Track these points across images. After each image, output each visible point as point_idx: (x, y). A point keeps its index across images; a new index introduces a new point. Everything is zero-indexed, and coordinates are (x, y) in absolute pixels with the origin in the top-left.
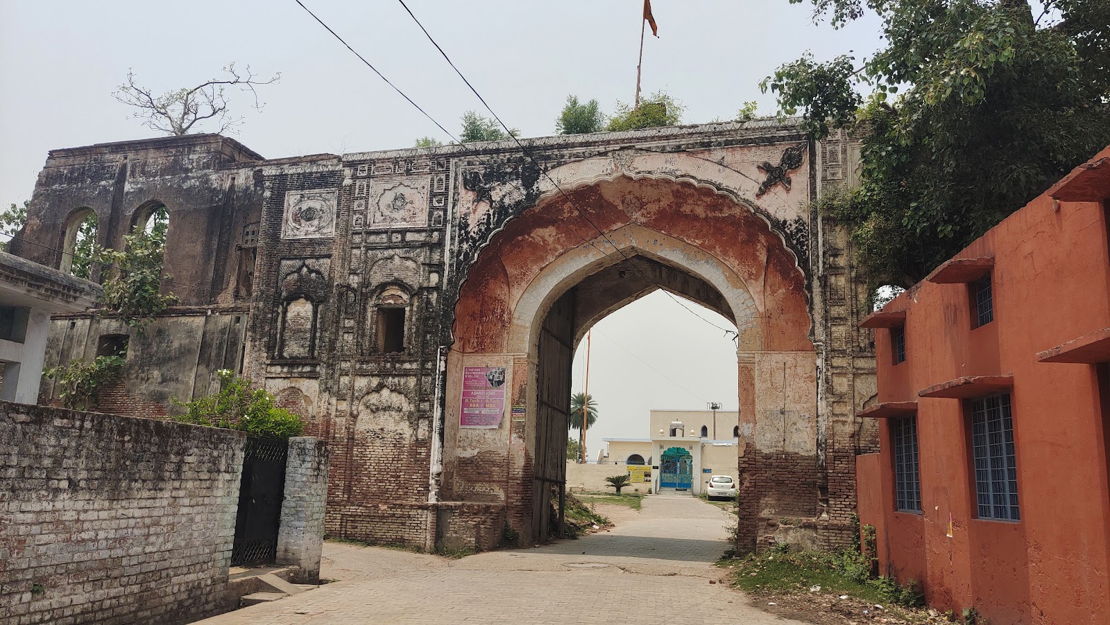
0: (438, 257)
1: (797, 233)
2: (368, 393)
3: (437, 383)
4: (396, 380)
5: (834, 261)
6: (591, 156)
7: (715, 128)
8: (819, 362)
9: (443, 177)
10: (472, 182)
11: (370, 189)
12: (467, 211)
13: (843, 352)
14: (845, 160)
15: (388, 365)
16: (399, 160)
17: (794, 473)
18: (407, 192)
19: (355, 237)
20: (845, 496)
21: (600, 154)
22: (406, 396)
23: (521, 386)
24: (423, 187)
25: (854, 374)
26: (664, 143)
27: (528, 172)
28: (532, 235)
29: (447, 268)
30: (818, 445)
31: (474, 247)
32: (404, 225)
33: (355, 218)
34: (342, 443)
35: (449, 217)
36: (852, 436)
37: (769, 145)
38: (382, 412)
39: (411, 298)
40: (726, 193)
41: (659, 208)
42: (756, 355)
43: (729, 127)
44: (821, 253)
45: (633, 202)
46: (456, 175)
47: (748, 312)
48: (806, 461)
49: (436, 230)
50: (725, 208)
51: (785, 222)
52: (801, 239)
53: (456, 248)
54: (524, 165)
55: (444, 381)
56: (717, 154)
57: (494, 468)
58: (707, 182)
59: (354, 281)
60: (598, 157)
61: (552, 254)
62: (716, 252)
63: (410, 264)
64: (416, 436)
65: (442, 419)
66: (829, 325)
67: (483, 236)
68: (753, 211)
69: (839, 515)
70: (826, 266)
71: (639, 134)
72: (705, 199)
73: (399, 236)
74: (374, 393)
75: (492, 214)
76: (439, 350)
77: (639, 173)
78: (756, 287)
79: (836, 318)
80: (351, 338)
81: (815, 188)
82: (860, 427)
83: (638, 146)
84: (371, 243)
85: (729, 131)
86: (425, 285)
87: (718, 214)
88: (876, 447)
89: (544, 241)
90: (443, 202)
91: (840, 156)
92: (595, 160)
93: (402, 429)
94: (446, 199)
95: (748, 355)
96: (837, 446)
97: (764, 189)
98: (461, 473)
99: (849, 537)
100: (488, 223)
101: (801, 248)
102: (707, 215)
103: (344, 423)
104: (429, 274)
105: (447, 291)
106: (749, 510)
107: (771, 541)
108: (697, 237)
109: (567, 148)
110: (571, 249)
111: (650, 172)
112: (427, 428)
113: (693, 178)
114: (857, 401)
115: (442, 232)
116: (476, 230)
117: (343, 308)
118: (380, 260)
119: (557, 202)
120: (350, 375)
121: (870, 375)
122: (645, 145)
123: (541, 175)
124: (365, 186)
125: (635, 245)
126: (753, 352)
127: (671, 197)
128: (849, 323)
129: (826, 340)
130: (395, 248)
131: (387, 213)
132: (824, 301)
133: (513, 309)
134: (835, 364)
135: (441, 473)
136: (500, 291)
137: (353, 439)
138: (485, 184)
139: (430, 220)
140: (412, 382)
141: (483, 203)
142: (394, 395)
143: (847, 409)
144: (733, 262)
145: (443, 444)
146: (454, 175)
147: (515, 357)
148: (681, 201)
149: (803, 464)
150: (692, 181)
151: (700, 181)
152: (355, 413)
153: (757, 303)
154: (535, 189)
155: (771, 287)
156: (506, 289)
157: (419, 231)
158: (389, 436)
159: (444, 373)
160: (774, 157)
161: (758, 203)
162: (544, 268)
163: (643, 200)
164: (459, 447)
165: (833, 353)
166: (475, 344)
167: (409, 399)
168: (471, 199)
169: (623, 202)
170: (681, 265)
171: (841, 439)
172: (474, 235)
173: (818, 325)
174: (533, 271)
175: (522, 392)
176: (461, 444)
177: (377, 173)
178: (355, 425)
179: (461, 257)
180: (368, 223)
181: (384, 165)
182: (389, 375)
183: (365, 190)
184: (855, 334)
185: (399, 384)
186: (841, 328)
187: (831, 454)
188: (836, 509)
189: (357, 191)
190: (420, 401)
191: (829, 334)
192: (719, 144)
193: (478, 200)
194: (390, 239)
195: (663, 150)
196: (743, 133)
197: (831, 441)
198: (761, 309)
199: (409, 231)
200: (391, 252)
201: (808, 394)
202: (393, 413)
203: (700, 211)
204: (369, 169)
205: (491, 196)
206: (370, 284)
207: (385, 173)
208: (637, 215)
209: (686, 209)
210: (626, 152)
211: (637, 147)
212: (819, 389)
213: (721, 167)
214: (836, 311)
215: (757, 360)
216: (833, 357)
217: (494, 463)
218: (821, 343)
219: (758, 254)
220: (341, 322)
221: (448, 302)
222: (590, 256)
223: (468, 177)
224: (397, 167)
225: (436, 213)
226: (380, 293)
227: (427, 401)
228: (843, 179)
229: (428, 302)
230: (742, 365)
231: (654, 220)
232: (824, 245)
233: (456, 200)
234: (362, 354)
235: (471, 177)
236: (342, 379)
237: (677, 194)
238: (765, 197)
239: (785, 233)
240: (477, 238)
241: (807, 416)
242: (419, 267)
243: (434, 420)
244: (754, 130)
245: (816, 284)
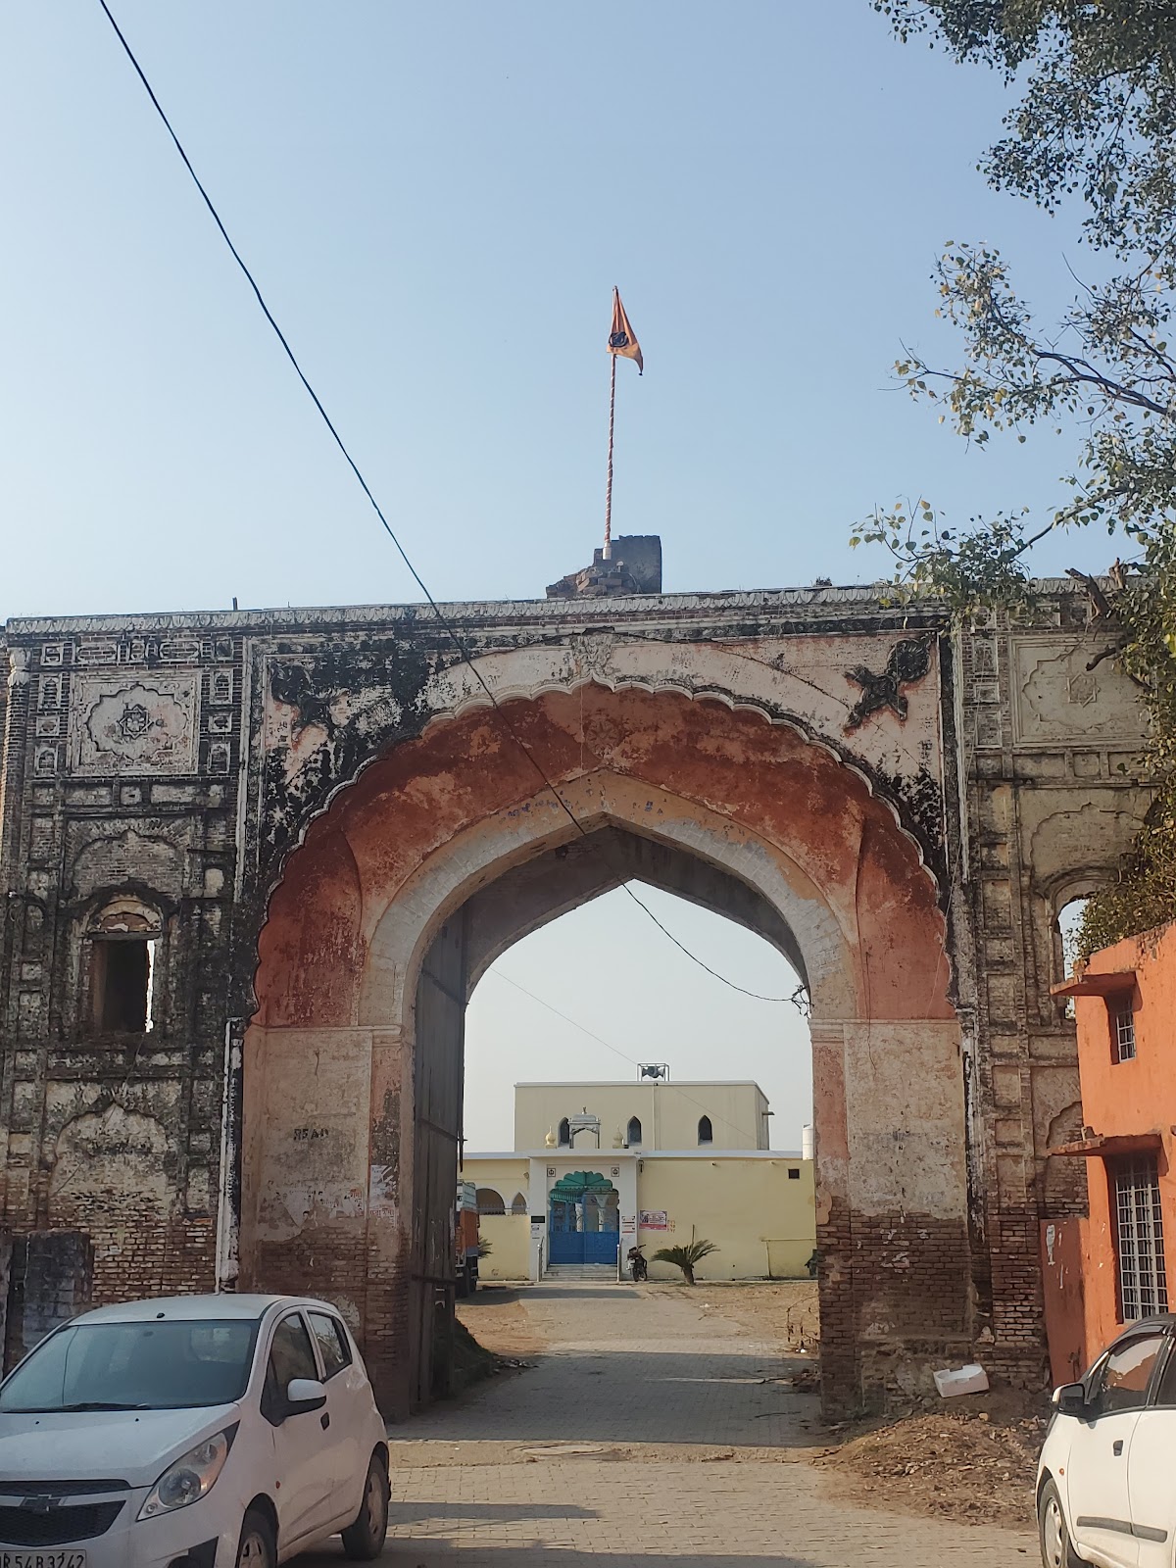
0: (223, 837)
1: (920, 802)
2: (76, 1118)
3: (225, 1094)
4: (138, 1089)
5: (989, 855)
6: (529, 643)
7: (765, 600)
8: (967, 1045)
9: (229, 673)
10: (289, 686)
11: (71, 694)
12: (281, 744)
13: (1011, 1026)
14: (1004, 666)
15: (120, 1060)
16: (133, 635)
17: (922, 1253)
18: (149, 701)
19: (39, 792)
20: (1023, 1297)
21: (547, 640)
22: (159, 1122)
23: (389, 1093)
24: (186, 694)
25: (1032, 1068)
26: (671, 624)
27: (403, 671)
28: (407, 789)
29: (241, 858)
30: (971, 1200)
31: (297, 818)
32: (148, 770)
33: (39, 752)
34: (24, 1223)
35: (244, 756)
36: (1032, 1184)
37: (865, 635)
38: (107, 1157)
39: (166, 921)
40: (788, 723)
41: (656, 741)
42: (845, 1027)
43: (791, 599)
44: (965, 840)
45: (606, 728)
46: (256, 670)
47: (828, 943)
48: (944, 1230)
49: (218, 782)
50: (783, 748)
51: (898, 779)
52: (929, 814)
53: (259, 818)
54: (396, 655)
55: (239, 1088)
56: (771, 648)
57: (337, 1263)
58: (752, 701)
59: (42, 884)
60: (544, 647)
61: (446, 826)
62: (764, 829)
63: (160, 849)
64: (184, 1204)
65: (237, 1166)
66: (984, 975)
67: (315, 795)
68: (838, 759)
69: (1012, 1332)
70: (976, 865)
71: (622, 605)
72: (745, 729)
73: (137, 792)
74: (88, 1116)
75: (332, 752)
76: (228, 1025)
77: (622, 679)
78: (841, 896)
79: (998, 963)
80: (37, 1003)
81: (952, 718)
82: (1046, 1167)
83: (621, 627)
84: (74, 806)
85: (792, 606)
86: (196, 892)
87: (768, 757)
88: (1074, 1202)
89: (431, 800)
90: (230, 724)
91: (996, 660)
92: (537, 652)
93: (151, 1191)
94: (237, 720)
95: (830, 1027)
96: (1005, 1203)
97: (860, 716)
98: (268, 1274)
99: (1031, 1372)
100: (325, 768)
101: (930, 830)
102: (748, 759)
103: (26, 1180)
104: (204, 872)
105: (243, 905)
106: (840, 1328)
107: (890, 1386)
108: (727, 799)
109: (482, 626)
110: (484, 817)
111: (643, 679)
112: (205, 1187)
113: (727, 692)
114: (1039, 1117)
115: (230, 785)
116: (300, 782)
117: (17, 942)
118: (96, 840)
119: (459, 728)
120: (37, 1081)
121: (1060, 1070)
122: (635, 627)
123: (431, 678)
124: (59, 687)
125: (611, 812)
126: (839, 1021)
127: (679, 722)
128: (1021, 973)
129: (979, 1003)
130: (127, 818)
131: (108, 744)
132: (975, 931)
133: (368, 935)
134: (996, 1049)
135: (236, 1278)
136: (342, 901)
137: (46, 1212)
138: (318, 692)
139: (202, 762)
140: (172, 1092)
141: (315, 730)
142: (133, 1119)
143: (1019, 1132)
144: (797, 849)
145: (239, 1218)
146: (250, 671)
147: (376, 1033)
148: (698, 729)
149: (939, 1236)
150: (724, 698)
151: (739, 699)
152: (50, 1158)
153: (845, 925)
154: (419, 704)
155: (869, 896)
156: (354, 895)
157: (179, 782)
158: (125, 1204)
159: (239, 1073)
160: (877, 657)
161: (848, 743)
162: (430, 854)
163: (626, 726)
164: (262, 1220)
165: (992, 1029)
166: (292, 1009)
167: (166, 1128)
168: (288, 719)
169: (586, 728)
170: (699, 852)
171: (1012, 1189)
172: (297, 794)
173: (965, 975)
174: (408, 859)
175: (391, 1103)
176: (267, 1215)
177: (84, 662)
178: (49, 1184)
179: (271, 837)
180: (68, 764)
181: (99, 644)
182: (123, 1079)
183: (59, 695)
184: (1031, 992)
185: (144, 1097)
186: (1006, 981)
187: (996, 1218)
188: (1006, 1320)
189: (41, 696)
190: (190, 1132)
191: (985, 993)
192: (773, 630)
193: (302, 723)
194: (118, 798)
195: (668, 638)
196: (818, 610)
197: (995, 1194)
198: (853, 938)
199: (158, 783)
200: (120, 825)
201: (943, 1101)
202: (132, 1157)
203: (735, 750)
204: (67, 653)
205: (330, 716)
206: (74, 890)
207: (102, 661)
208: (613, 754)
209: (708, 745)
210: (596, 638)
211: (617, 630)
212: (970, 1096)
213: (777, 674)
214: (997, 948)
215: (847, 1036)
216: (992, 1036)
217: (334, 1252)
218: (969, 1010)
219: (845, 834)
220: (15, 969)
221: (245, 925)
222: (522, 830)
223: (281, 676)
224: (128, 650)
225: (215, 746)
226: (98, 911)
227: (204, 1131)
228: (1002, 703)
229: (204, 927)
230: (820, 1045)
231: (645, 763)
232: (970, 825)
233: (256, 722)
234: (62, 1038)
235: (287, 675)
236: (19, 1089)
237: (690, 717)
238: (860, 732)
239: (899, 800)
240: (303, 799)
241: (944, 1143)
242: (181, 856)
243: (222, 1170)
244: (837, 605)
245: (958, 897)
